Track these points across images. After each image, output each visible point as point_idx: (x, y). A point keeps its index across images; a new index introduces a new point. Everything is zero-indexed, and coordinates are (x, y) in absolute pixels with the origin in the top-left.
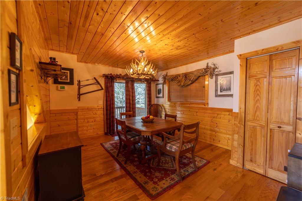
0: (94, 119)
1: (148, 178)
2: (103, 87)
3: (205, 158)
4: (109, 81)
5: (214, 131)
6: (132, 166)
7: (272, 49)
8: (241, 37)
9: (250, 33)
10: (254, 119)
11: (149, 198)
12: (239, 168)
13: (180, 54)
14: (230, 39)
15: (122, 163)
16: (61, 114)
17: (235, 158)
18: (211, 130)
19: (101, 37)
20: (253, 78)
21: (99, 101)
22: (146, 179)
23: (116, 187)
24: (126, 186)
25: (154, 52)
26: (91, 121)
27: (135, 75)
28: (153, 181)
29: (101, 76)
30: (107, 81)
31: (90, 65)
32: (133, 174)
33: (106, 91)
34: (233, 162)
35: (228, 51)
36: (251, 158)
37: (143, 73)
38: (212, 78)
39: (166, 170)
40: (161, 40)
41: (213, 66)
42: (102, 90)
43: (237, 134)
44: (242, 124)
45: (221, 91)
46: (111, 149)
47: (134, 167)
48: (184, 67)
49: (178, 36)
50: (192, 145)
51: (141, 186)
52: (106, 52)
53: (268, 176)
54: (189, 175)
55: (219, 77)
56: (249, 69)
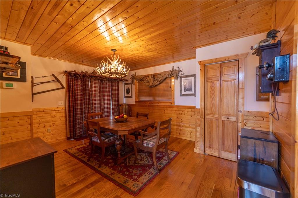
0: (53, 123)
1: (126, 177)
2: (65, 85)
3: (175, 150)
4: (72, 79)
5: (179, 126)
6: (107, 168)
7: (222, 59)
8: (201, 47)
9: (207, 45)
10: (211, 113)
11: (132, 195)
12: (201, 154)
13: (150, 56)
14: (193, 47)
15: (95, 167)
16: (8, 119)
17: (198, 146)
18: (177, 126)
19: (69, 30)
20: (210, 81)
21: (59, 102)
22: (126, 178)
23: (94, 193)
24: (104, 189)
25: (127, 52)
26: (49, 125)
27: (108, 73)
28: (132, 178)
29: (61, 73)
30: (69, 79)
31: (46, 59)
32: (111, 176)
33: (68, 90)
34: (196, 150)
35: (189, 57)
36: (210, 145)
37: (116, 71)
38: (177, 80)
39: (143, 167)
40: (136, 41)
41: (177, 69)
42: (63, 89)
43: (199, 126)
44: (203, 117)
45: (185, 91)
46: (79, 155)
47: (110, 168)
48: (152, 68)
49: (151, 39)
50: (166, 139)
51: (121, 186)
52: (72, 46)
53: (222, 158)
54: (164, 167)
55: (183, 79)
56: (207, 73)
